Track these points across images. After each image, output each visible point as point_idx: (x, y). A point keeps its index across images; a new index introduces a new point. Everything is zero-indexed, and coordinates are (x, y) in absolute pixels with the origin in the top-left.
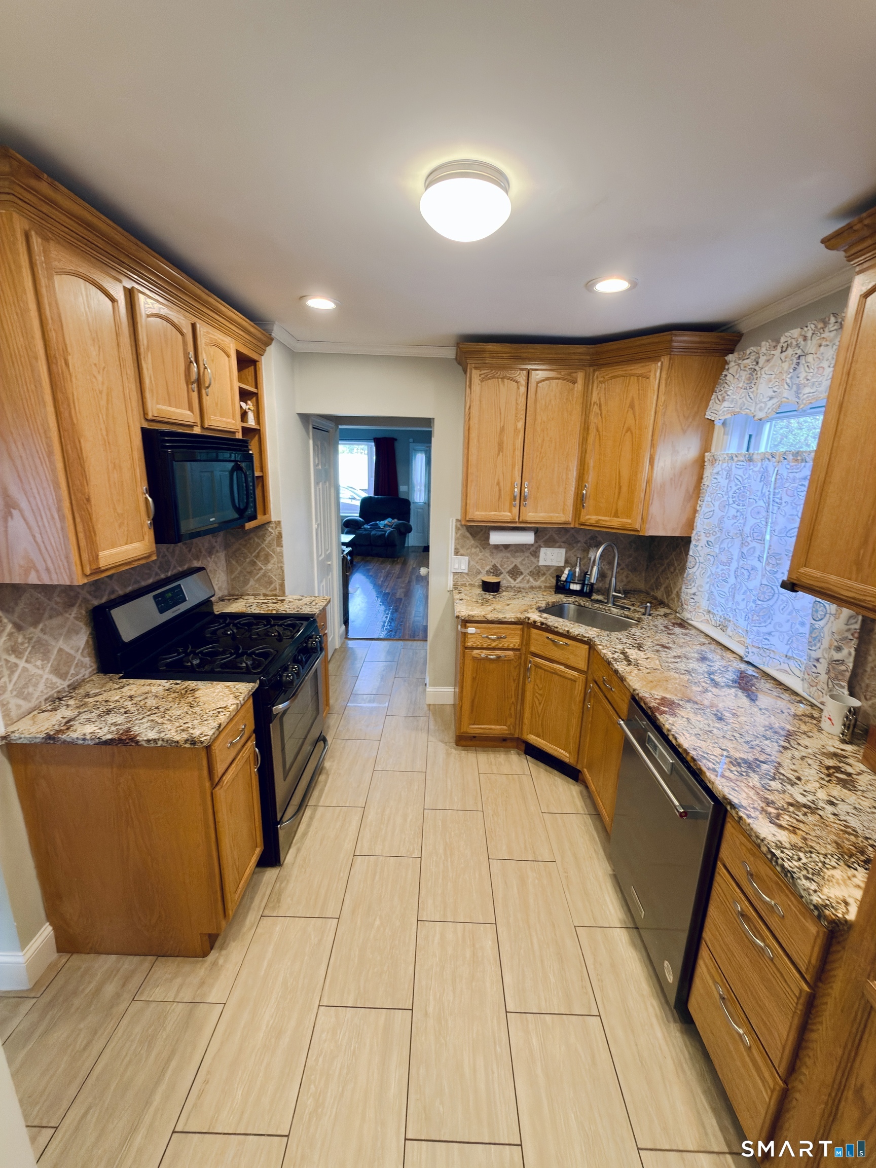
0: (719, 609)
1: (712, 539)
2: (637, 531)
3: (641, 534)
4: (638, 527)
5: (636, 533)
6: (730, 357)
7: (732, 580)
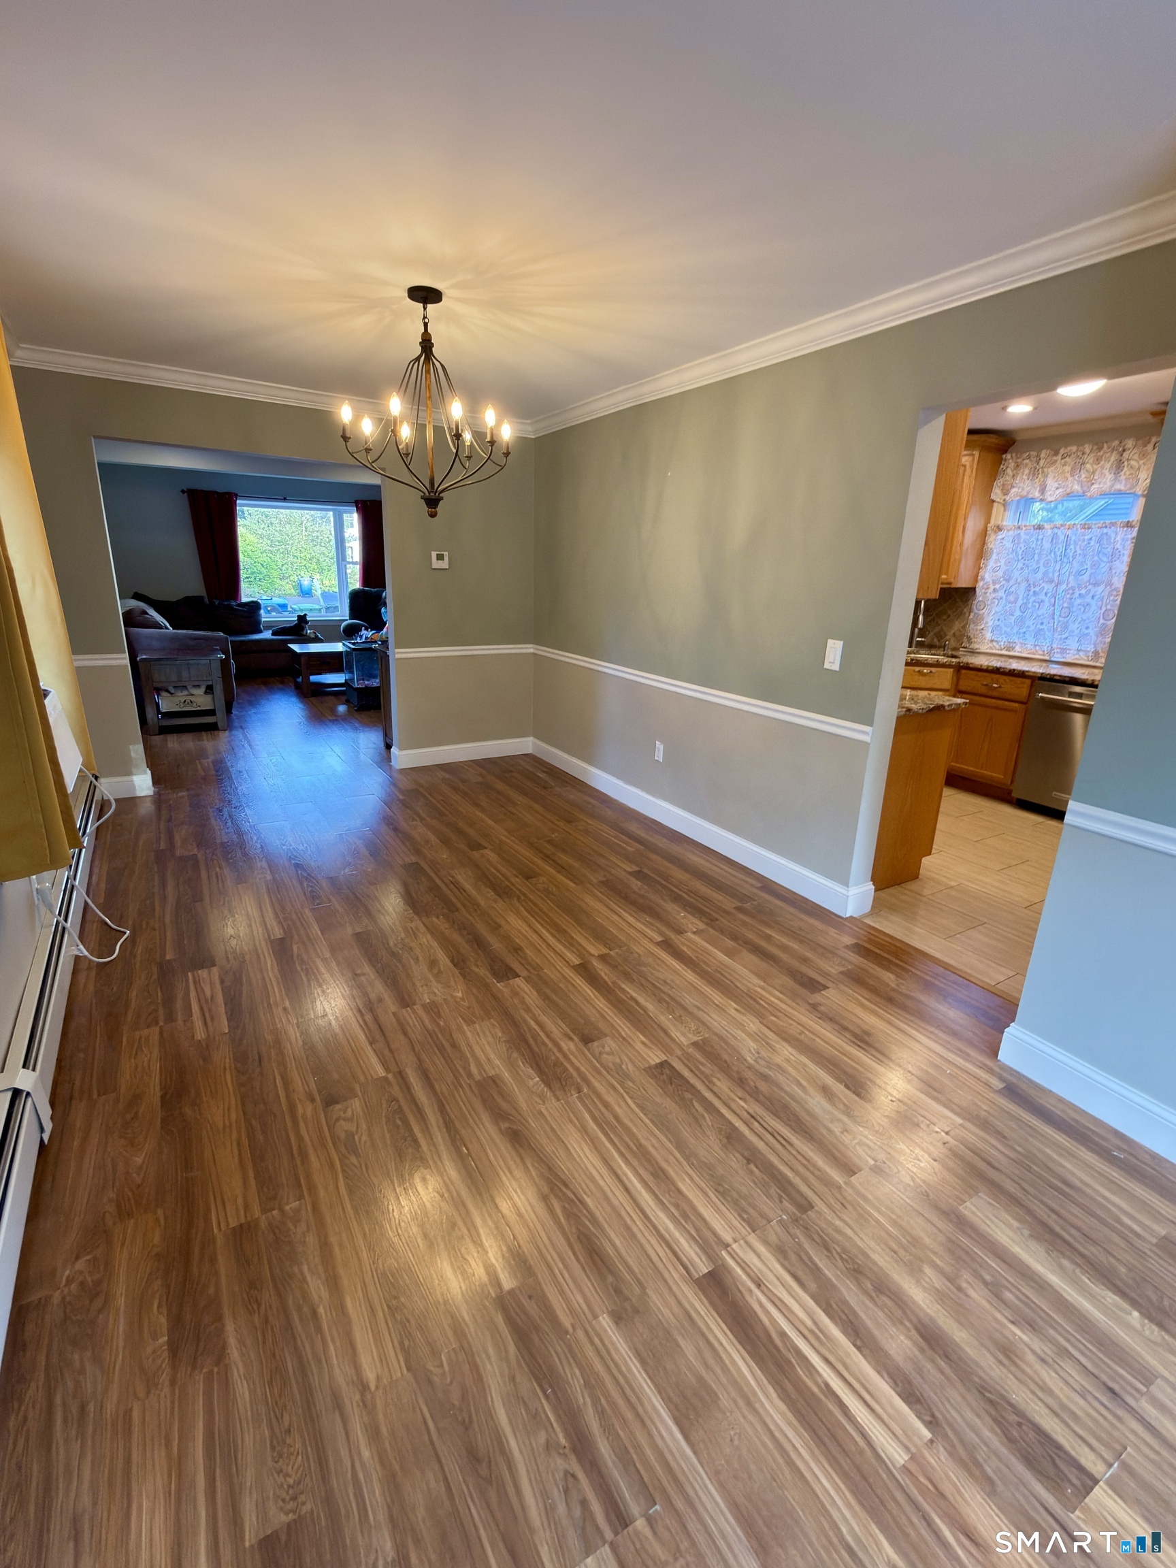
0: (1004, 636)
1: (997, 586)
2: (950, 584)
3: (953, 586)
4: (952, 580)
5: (949, 586)
6: (1008, 456)
7: (1018, 613)
